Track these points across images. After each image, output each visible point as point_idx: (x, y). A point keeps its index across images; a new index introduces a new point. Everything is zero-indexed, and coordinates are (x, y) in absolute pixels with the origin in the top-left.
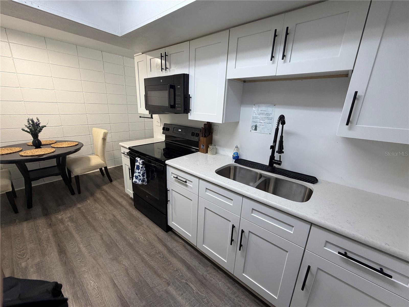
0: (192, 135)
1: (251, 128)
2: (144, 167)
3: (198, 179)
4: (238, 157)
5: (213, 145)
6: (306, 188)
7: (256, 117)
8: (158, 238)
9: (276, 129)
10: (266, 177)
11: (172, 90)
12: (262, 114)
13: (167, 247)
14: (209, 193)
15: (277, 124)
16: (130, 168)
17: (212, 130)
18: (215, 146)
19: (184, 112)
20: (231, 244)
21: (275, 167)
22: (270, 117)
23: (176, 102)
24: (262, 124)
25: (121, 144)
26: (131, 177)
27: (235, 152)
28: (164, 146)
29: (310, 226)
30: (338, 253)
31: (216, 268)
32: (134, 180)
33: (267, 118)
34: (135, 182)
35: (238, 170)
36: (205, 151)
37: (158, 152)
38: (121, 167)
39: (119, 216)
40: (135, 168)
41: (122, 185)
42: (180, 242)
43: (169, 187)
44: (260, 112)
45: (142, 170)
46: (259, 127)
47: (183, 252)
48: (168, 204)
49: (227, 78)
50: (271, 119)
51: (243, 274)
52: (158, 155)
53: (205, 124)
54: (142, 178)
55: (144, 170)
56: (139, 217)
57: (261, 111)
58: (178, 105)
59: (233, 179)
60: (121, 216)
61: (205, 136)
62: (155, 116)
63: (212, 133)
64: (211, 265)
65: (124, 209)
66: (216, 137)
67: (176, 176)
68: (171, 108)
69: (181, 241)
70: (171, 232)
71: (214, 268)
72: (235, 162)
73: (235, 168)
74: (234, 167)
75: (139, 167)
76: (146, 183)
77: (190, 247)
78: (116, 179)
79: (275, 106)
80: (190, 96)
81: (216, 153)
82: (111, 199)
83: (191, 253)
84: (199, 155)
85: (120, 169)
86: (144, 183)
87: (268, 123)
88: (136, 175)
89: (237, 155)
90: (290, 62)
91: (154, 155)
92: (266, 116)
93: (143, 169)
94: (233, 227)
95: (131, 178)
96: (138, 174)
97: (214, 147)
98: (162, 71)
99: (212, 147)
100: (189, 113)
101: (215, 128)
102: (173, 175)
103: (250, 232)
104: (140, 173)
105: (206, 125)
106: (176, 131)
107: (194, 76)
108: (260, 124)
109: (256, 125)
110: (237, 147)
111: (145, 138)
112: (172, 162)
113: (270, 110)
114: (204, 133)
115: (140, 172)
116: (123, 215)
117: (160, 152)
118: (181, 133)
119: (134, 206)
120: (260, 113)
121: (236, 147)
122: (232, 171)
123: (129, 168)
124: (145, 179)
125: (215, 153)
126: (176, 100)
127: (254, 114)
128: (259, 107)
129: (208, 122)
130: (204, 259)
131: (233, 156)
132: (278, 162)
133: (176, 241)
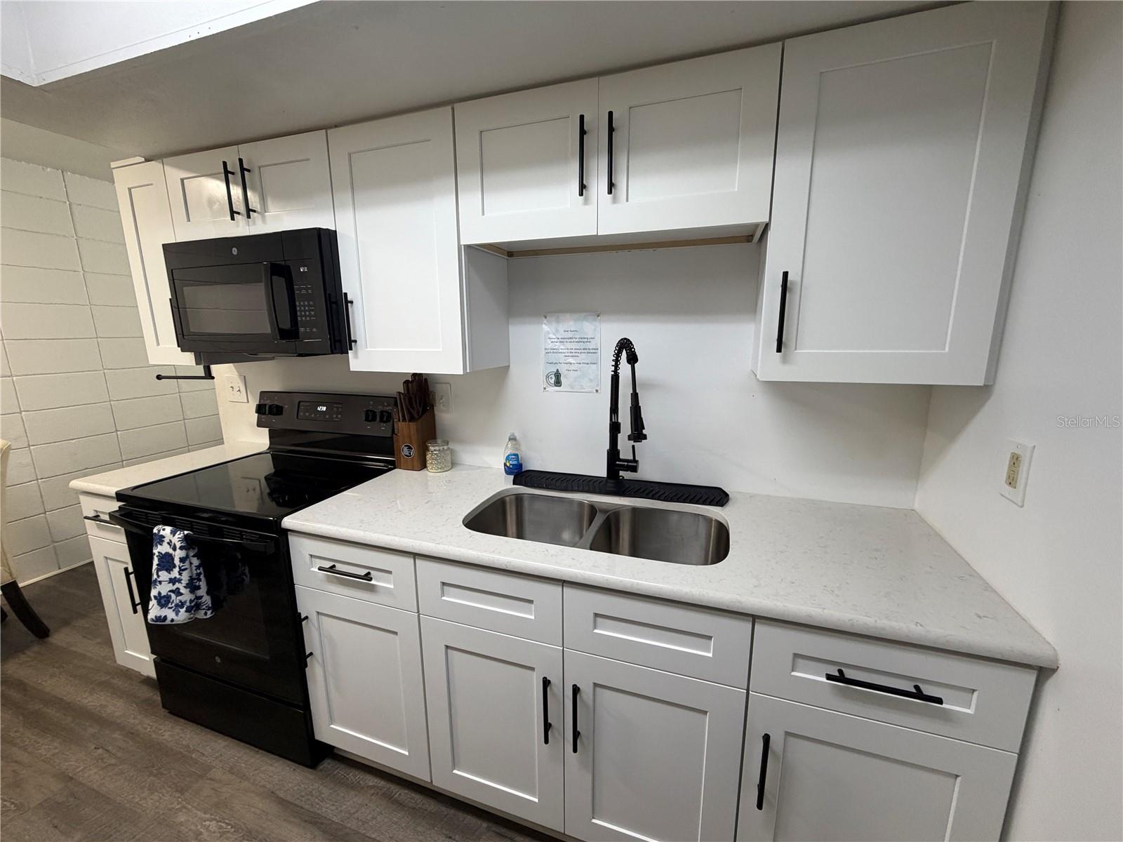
0: (367, 420)
1: (545, 380)
2: (193, 556)
3: (412, 561)
4: (520, 466)
5: (439, 441)
6: (709, 520)
7: (555, 351)
8: (282, 802)
9: (612, 377)
10: (608, 512)
11: (280, 282)
12: (570, 340)
13: (322, 823)
14: (453, 598)
15: (614, 363)
16: (131, 570)
17: (431, 397)
18: (448, 444)
19: (331, 349)
20: (546, 741)
21: (623, 477)
22: (591, 346)
23: (299, 319)
24: (573, 367)
25: (76, 484)
26: (137, 600)
27: (509, 452)
28: (267, 467)
29: (751, 626)
30: (828, 679)
31: (503, 831)
32: (155, 611)
33: (583, 351)
34: (158, 619)
35: (526, 504)
36: (417, 463)
37: (248, 491)
38: (89, 568)
39: (92, 772)
40: (155, 567)
41: (99, 640)
42: (368, 787)
43: (306, 603)
44: (562, 334)
45: (186, 569)
46: (565, 376)
47: (386, 820)
48: (306, 666)
49: (463, 242)
50: (594, 351)
51: (594, 821)
52: (246, 501)
53: (406, 382)
54: (187, 596)
55: (194, 568)
56: (188, 746)
57: (565, 331)
58: (308, 330)
59: (515, 535)
60: (103, 769)
61: (412, 419)
62: (223, 371)
63: (432, 406)
64: (488, 827)
65: (117, 735)
66: (446, 416)
67: (328, 565)
68: (282, 338)
69: (372, 781)
70: (329, 761)
71: (496, 832)
72: (514, 484)
73: (519, 498)
74: (513, 497)
75: (173, 559)
76: (209, 612)
77: (406, 791)
78: (66, 623)
79: (598, 316)
80: (349, 299)
81: (454, 464)
82: (51, 712)
83: (414, 811)
84: (399, 478)
85: (85, 577)
86: (201, 615)
87: (588, 364)
88: (159, 593)
89: (518, 460)
90: (627, 200)
91: (234, 507)
92: (582, 345)
93: (191, 563)
94: (546, 683)
95: (139, 608)
96: (171, 587)
97: (445, 447)
98: (233, 218)
99: (437, 448)
100: (350, 352)
101: (439, 390)
102: (318, 560)
103: (596, 685)
104: (179, 581)
105: (410, 385)
106: (307, 414)
107: (354, 236)
108: (567, 367)
109: (558, 370)
110: (512, 439)
111: (189, 448)
112: (307, 520)
113: (588, 327)
114: (408, 409)
115: (178, 576)
116: (113, 761)
117: (254, 490)
118: (327, 417)
119: (164, 707)
120: (564, 339)
121: (510, 439)
122: (511, 512)
123: (126, 569)
124: (203, 600)
125: (450, 465)
126: (298, 313)
127: (549, 341)
128: (558, 321)
129: (414, 375)
130: (461, 815)
131: (505, 465)
132: (630, 464)
133: (353, 787)
